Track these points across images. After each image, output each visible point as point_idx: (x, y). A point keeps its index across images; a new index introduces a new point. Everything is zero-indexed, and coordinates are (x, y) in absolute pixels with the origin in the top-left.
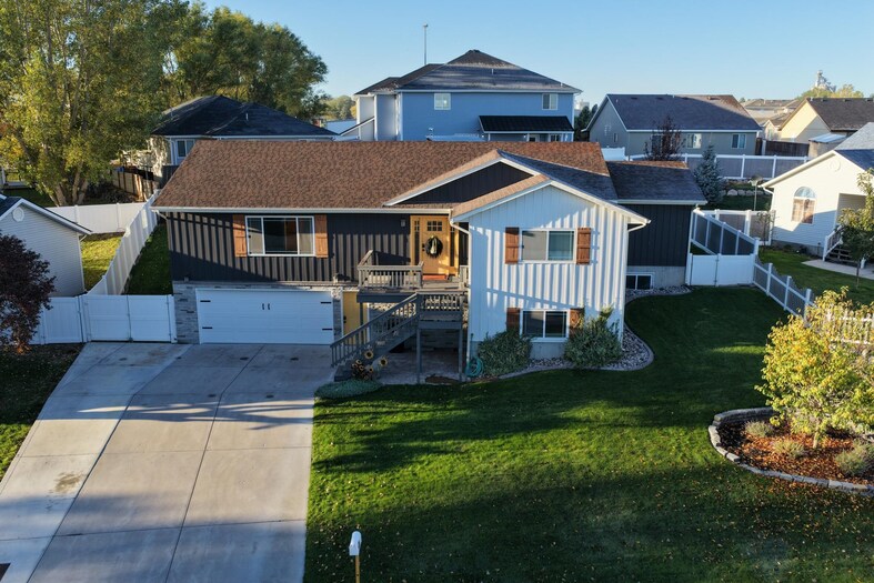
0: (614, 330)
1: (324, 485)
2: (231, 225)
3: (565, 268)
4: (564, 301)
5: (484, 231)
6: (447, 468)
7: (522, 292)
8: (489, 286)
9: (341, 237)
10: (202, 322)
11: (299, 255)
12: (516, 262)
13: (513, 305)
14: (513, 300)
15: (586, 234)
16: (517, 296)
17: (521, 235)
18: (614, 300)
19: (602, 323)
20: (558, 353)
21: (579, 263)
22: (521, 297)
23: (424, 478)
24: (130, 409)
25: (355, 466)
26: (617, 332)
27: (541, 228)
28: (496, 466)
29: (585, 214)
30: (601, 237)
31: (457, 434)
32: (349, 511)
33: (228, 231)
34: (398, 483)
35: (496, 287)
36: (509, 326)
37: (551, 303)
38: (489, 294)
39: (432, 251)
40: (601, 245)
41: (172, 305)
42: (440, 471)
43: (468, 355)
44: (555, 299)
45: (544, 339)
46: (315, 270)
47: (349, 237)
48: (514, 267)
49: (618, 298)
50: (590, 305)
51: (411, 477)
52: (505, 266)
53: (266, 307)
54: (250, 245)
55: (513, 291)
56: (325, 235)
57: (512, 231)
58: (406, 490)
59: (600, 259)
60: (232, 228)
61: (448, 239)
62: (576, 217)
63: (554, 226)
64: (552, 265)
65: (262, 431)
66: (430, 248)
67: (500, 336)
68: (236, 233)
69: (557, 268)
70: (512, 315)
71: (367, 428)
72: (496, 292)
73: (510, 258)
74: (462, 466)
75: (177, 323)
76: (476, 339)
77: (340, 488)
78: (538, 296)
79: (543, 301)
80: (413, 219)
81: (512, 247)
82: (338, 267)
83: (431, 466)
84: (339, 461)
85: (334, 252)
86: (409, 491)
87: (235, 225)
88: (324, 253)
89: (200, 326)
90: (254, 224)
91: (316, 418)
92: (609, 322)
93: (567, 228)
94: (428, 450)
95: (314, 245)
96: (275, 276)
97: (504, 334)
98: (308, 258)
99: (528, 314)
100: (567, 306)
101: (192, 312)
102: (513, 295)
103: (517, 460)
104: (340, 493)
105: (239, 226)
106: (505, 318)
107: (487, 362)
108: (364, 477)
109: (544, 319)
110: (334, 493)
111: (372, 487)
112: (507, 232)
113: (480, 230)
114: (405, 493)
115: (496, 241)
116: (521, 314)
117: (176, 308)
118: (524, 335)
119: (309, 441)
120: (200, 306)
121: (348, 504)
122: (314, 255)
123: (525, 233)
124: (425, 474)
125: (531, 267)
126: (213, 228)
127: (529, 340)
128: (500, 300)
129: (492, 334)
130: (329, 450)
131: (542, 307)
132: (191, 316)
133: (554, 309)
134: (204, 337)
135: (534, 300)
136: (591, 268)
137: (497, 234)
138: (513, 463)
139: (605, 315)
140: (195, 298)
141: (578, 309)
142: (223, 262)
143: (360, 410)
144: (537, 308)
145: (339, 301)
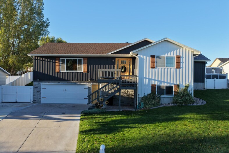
0: (190, 93)
1: (84, 138)
2: (55, 61)
3: (172, 70)
4: (172, 82)
5: (143, 57)
6: (137, 132)
7: (157, 79)
8: (145, 77)
9: (92, 66)
10: (42, 96)
11: (77, 72)
12: (154, 67)
13: (153, 83)
14: (153, 81)
15: (179, 57)
16: (155, 80)
17: (156, 58)
18: (190, 82)
19: (186, 90)
20: (170, 101)
21: (177, 68)
22: (156, 80)
23: (128, 135)
24: (8, 116)
25: (97, 132)
26: (191, 93)
27: (163, 56)
28: (159, 132)
29: (178, 51)
30: (184, 59)
31: (139, 122)
32: (96, 147)
33: (54, 63)
34: (117, 137)
35: (147, 77)
36: (152, 91)
37: (167, 83)
38: (145, 79)
39: (123, 70)
40: (184, 61)
41: (32, 89)
42: (135, 133)
43: (137, 102)
44: (169, 81)
45: (165, 96)
46: (83, 77)
47: (94, 66)
48: (154, 70)
49: (191, 81)
50: (181, 83)
51: (122, 135)
52: (151, 69)
53: (65, 90)
54: (61, 68)
55: (154, 78)
56: (87, 65)
57: (153, 57)
58: (121, 140)
59: (184, 66)
60: (55, 63)
61: (128, 66)
62: (175, 52)
63: (167, 55)
64: (167, 69)
65: (60, 122)
66: (122, 70)
67: (149, 95)
68: (56, 64)
69: (169, 70)
70: (153, 87)
71: (102, 121)
72: (147, 78)
73: (152, 66)
74: (144, 131)
75: (33, 96)
76: (140, 96)
77: (92, 139)
78: (163, 80)
79: (164, 82)
80: (116, 59)
81: (153, 62)
82: (91, 76)
83: (130, 132)
84: (90, 130)
85: (89, 71)
86: (123, 140)
87: (56, 62)
88: (86, 71)
89: (42, 97)
90: (63, 61)
91: (81, 119)
92: (189, 89)
93: (172, 55)
94: (128, 127)
95: (82, 68)
96: (69, 79)
97: (151, 94)
98: (80, 73)
99: (159, 87)
100: (173, 84)
101: (39, 92)
102: (153, 80)
103: (167, 129)
104: (92, 141)
105: (57, 62)
106: (151, 88)
107: (145, 104)
108: (102, 136)
109: (165, 89)
110: (89, 141)
111: (106, 139)
112: (151, 57)
113: (142, 56)
114: (121, 141)
115: (148, 60)
116: (157, 87)
117: (34, 90)
118: (158, 94)
119: (78, 125)
120: (42, 90)
121: (95, 145)
122: (82, 72)
123: (158, 57)
124: (128, 134)
125: (160, 70)
126: (49, 63)
127: (159, 97)
128: (149, 81)
129: (146, 94)
130: (87, 127)
131: (164, 84)
132: (38, 93)
133: (168, 85)
134: (43, 101)
135: (161, 82)
136: (181, 70)
137: (148, 58)
138: (165, 131)
139: (187, 87)
140: (40, 87)
141: (177, 85)
142: (51, 74)
143: (99, 117)
144: (162, 84)
145: (90, 88)
